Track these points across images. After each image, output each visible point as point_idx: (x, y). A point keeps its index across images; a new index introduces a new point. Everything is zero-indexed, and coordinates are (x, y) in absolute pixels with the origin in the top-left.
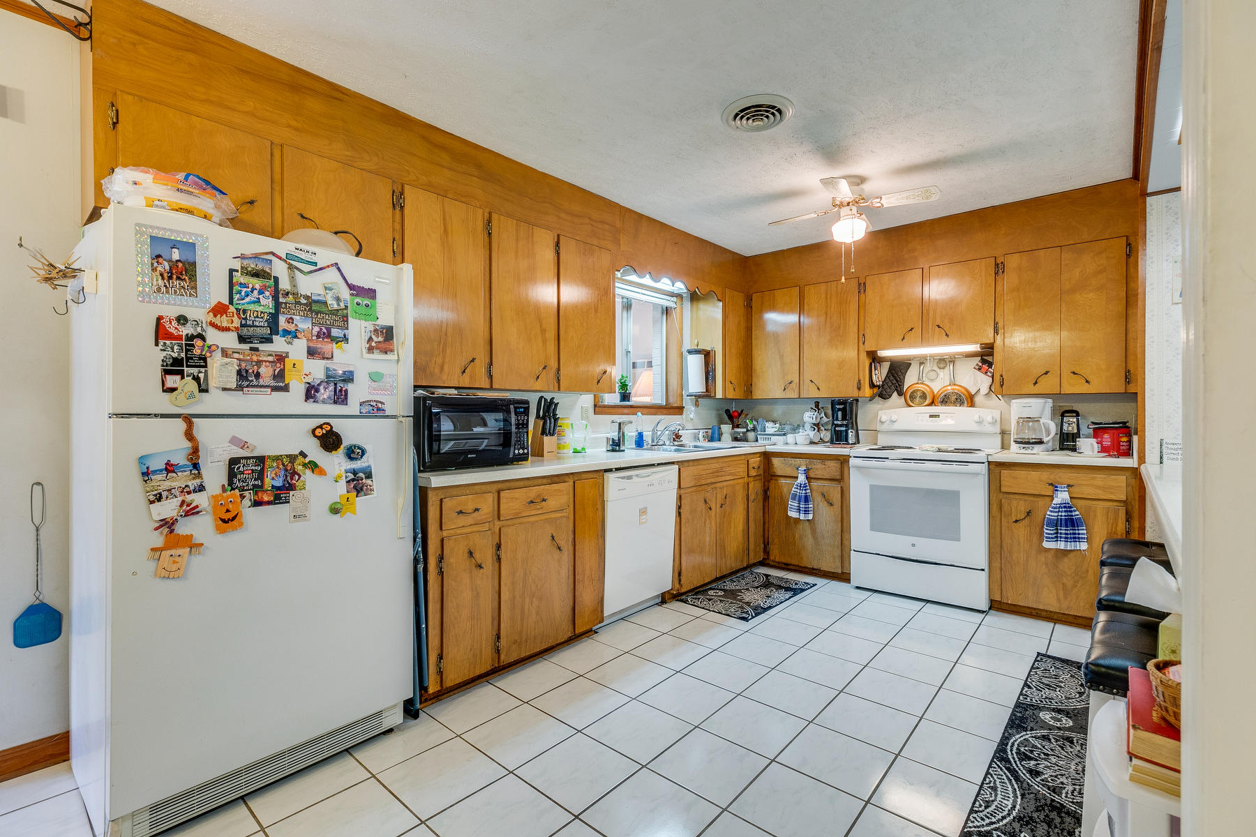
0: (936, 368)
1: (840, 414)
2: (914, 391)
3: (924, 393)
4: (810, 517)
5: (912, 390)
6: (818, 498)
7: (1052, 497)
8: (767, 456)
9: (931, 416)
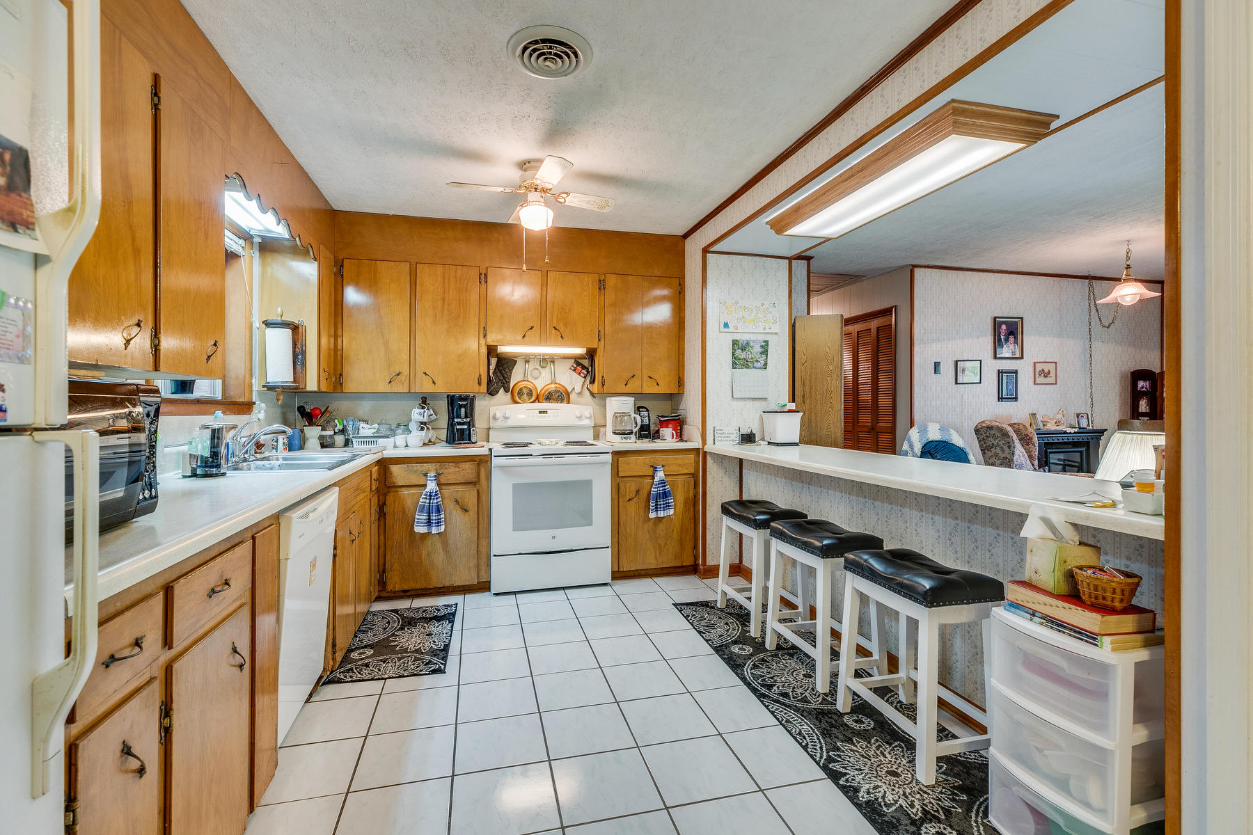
0: (538, 367)
1: (463, 410)
2: (521, 389)
3: (531, 390)
4: (442, 528)
5: (519, 388)
6: (450, 506)
7: (653, 477)
8: (384, 465)
9: (540, 412)
